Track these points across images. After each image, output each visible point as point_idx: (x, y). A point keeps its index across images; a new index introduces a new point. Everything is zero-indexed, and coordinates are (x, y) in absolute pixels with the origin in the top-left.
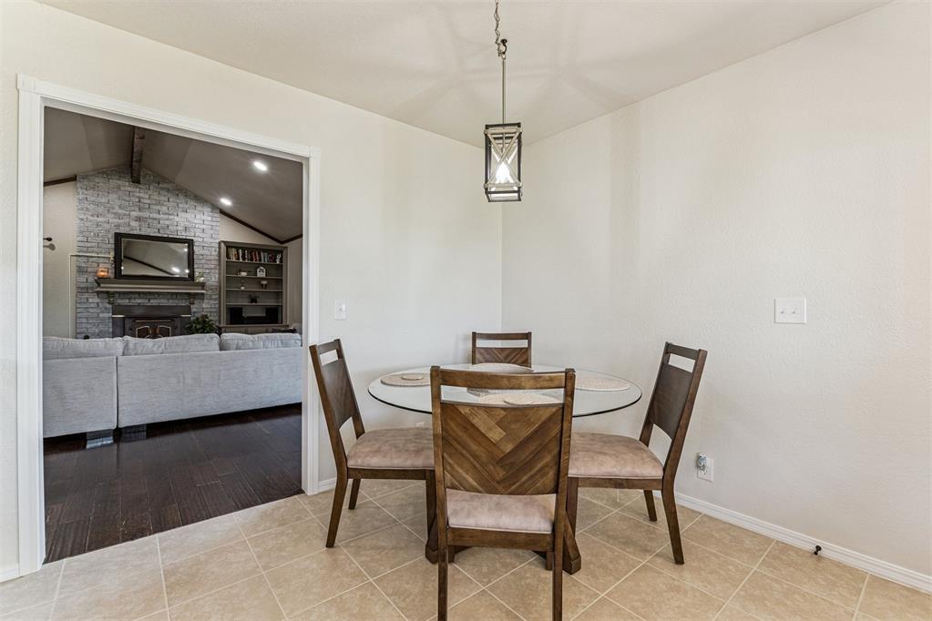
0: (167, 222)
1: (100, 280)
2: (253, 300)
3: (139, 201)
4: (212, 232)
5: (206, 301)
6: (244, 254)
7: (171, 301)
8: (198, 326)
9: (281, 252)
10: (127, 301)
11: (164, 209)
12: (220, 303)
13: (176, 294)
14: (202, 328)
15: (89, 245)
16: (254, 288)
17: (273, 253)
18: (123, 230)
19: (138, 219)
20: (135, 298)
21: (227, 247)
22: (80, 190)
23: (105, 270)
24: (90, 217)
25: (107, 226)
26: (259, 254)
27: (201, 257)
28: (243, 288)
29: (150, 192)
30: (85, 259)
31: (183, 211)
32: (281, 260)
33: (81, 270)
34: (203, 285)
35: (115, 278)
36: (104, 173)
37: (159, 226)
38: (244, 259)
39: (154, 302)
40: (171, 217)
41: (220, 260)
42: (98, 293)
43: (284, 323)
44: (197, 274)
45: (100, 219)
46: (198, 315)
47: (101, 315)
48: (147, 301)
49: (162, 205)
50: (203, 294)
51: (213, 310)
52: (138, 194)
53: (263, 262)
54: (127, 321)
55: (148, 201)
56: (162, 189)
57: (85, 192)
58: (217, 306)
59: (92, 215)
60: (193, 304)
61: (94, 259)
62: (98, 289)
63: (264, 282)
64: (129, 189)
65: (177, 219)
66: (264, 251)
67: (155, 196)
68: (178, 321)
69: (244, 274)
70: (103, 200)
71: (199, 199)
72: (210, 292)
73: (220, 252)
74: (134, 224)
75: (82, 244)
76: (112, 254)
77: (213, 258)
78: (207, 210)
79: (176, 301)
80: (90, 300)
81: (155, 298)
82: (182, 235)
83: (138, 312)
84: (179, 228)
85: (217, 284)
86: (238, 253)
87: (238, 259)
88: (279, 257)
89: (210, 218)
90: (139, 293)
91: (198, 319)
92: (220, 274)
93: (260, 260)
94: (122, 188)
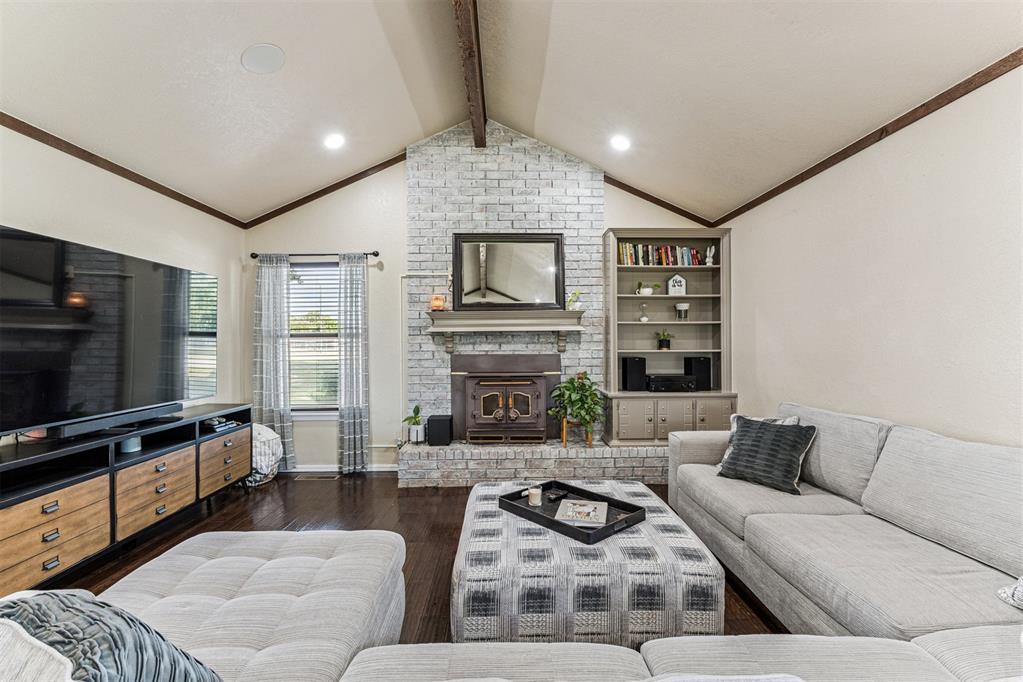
0: (524, 208)
1: (436, 314)
2: (663, 343)
3: (485, 178)
4: (591, 217)
5: (583, 346)
6: (646, 253)
7: (531, 346)
8: (575, 397)
9: (716, 242)
10: (471, 347)
11: (520, 184)
12: (607, 351)
13: (539, 334)
14: (581, 400)
15: (421, 257)
16: (662, 318)
17: (698, 245)
18: (465, 228)
19: (485, 207)
20: (481, 343)
21: (620, 240)
22: (411, 173)
23: (442, 298)
24: (423, 214)
25: (443, 224)
26: (673, 249)
27: (575, 265)
28: (644, 320)
29: (500, 159)
30: (416, 281)
31: (547, 184)
32: (716, 259)
33: (413, 300)
34: (578, 316)
35: (454, 309)
36: (438, 137)
37: (513, 216)
38: (646, 262)
39: (508, 349)
40: (530, 198)
41: (606, 269)
42: (434, 335)
43: (724, 392)
44: (569, 297)
45: (436, 215)
46: (572, 373)
47: (438, 372)
48: (497, 346)
49: (517, 178)
50: (579, 333)
51: (595, 362)
52: (483, 166)
53: (679, 265)
54: (470, 384)
55: (496, 175)
56: (517, 150)
57: (417, 174)
58: (602, 355)
59: (426, 210)
60: (564, 351)
61: (427, 281)
62: (432, 329)
63: (683, 306)
64: (473, 158)
65: (538, 200)
66: (683, 241)
67: (507, 165)
68: (541, 386)
69: (647, 292)
70: (439, 183)
71: (571, 158)
72: (589, 330)
73: (605, 254)
74: (479, 216)
75: (413, 258)
76: (451, 269)
77: (594, 265)
78: (583, 175)
79: (538, 347)
80: (424, 348)
81: (509, 343)
82: (547, 228)
83: (485, 366)
84: (542, 216)
85: (601, 314)
86: (636, 252)
87: (637, 263)
88: (710, 252)
89: (588, 192)
90: (486, 334)
91: (571, 381)
92: (606, 293)
93: (675, 262)
94: (463, 159)
